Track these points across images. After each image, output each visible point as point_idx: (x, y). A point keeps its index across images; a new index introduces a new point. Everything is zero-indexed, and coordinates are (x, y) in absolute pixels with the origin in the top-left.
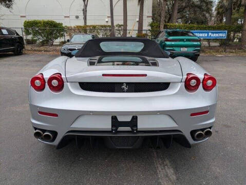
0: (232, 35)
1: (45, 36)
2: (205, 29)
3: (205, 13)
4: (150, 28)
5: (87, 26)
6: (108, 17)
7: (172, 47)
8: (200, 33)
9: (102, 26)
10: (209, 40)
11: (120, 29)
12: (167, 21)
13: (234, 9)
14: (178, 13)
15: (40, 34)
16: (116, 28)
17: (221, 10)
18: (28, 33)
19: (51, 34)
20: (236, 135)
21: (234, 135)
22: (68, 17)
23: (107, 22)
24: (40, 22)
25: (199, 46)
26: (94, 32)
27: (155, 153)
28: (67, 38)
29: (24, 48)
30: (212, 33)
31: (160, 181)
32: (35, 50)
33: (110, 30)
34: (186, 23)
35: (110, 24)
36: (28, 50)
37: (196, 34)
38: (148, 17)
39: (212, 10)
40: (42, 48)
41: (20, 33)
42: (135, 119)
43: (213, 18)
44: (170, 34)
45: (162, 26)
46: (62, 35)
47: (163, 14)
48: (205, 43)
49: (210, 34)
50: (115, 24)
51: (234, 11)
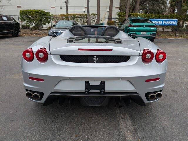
0: (181, 23)
1: (36, 22)
2: (160, 17)
3: (161, 5)
4: (117, 17)
5: (69, 15)
6: (85, 8)
7: (134, 31)
8: (156, 21)
9: (81, 15)
10: (163, 27)
11: (94, 17)
12: (131, 11)
13: (184, 2)
14: (140, 5)
15: (32, 21)
16: (92, 16)
17: (173, 3)
18: (23, 20)
19: (41, 20)
20: (181, 98)
21: (179, 98)
22: (54, 7)
23: (84, 11)
24: (32, 11)
25: (156, 31)
26: (74, 19)
27: (118, 110)
28: (53, 24)
29: (20, 31)
30: (166, 21)
31: (121, 130)
32: (29, 33)
33: (87, 18)
34: (146, 13)
35: (86, 13)
36: (23, 33)
37: (154, 22)
38: (116, 8)
39: (166, 3)
40: (34, 32)
41: (17, 20)
42: (103, 83)
43: (167, 10)
44: (133, 21)
45: (127, 15)
46: (50, 22)
47: (128, 6)
48: (161, 29)
49: (164, 22)
50: (90, 13)
51: (183, 4)
